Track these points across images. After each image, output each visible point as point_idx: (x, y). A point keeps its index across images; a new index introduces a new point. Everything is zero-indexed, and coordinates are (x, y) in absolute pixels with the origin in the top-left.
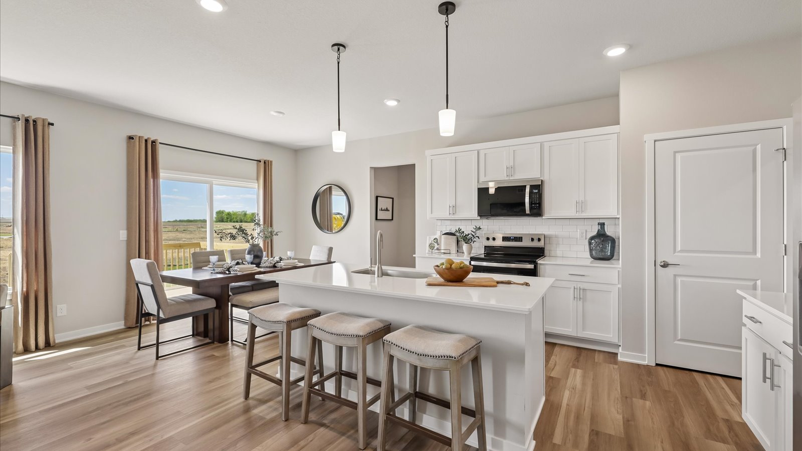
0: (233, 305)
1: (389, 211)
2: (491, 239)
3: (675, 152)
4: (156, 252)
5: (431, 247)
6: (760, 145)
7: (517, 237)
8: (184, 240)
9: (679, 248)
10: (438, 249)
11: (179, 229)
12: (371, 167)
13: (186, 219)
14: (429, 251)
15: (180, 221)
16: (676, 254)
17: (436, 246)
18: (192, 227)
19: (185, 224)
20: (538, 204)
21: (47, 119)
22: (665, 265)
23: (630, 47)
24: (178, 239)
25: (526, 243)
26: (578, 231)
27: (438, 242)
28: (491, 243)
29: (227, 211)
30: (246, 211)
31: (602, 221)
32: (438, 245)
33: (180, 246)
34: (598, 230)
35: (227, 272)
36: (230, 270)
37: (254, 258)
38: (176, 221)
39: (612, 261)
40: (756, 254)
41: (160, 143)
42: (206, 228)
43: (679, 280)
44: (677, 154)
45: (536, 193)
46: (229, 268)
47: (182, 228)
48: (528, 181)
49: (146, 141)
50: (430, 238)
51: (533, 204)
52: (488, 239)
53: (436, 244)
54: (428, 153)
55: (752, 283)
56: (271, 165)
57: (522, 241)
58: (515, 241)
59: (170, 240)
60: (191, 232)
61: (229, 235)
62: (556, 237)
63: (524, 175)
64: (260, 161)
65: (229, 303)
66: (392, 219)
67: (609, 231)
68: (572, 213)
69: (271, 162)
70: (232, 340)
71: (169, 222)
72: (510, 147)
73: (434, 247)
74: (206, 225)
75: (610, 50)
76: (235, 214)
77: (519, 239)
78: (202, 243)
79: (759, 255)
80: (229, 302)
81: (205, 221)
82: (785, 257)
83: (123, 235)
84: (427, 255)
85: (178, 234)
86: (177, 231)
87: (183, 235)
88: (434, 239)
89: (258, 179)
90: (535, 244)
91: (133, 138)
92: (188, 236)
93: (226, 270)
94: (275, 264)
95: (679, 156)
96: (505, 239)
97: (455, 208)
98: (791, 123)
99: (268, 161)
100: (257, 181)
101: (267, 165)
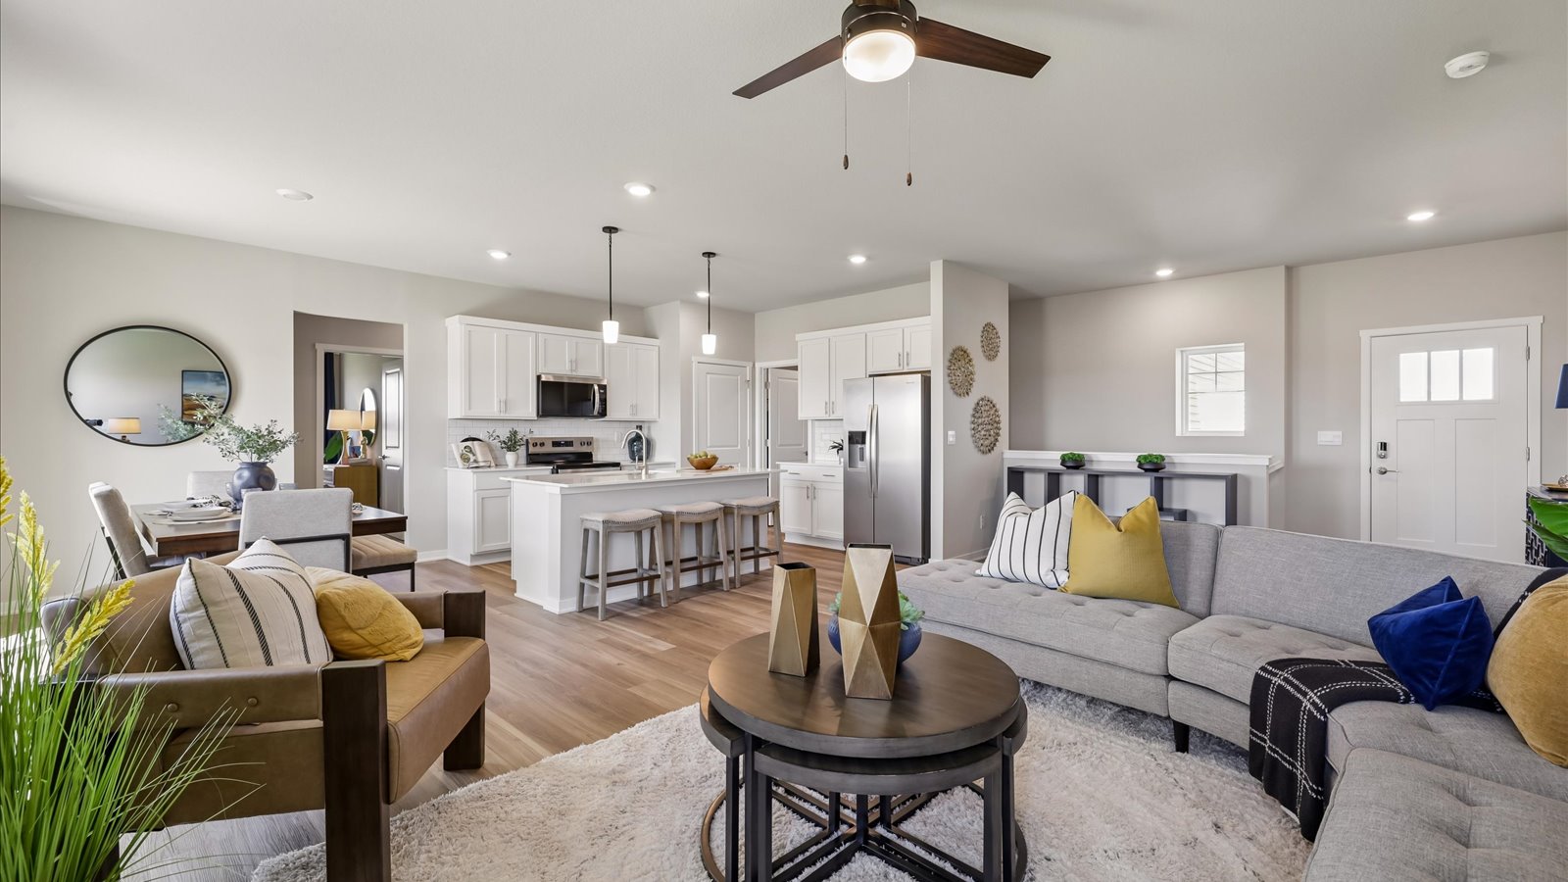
2: (537, 445)
3: (707, 373)
5: (465, 458)
6: (738, 376)
7: (568, 442)
14: (463, 465)
17: (471, 458)
20: (604, 405)
25: (576, 448)
26: (616, 434)
27: (473, 451)
28: (537, 448)
31: (639, 425)
32: (474, 455)
34: (637, 432)
44: (707, 375)
45: (603, 393)
48: (596, 380)
51: (601, 404)
52: (534, 445)
53: (471, 455)
54: (462, 319)
57: (572, 446)
58: (565, 446)
62: (604, 441)
67: (645, 434)
68: (625, 416)
72: (572, 338)
73: (468, 459)
75: (700, 292)
77: (568, 444)
79: (739, 447)
88: (466, 447)
90: (585, 448)
95: (709, 376)
96: (556, 444)
97: (506, 404)
98: (751, 364)
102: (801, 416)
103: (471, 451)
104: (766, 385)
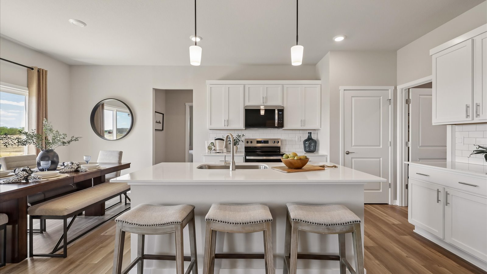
0: (32, 217)
1: (160, 123)
2: (249, 142)
3: (352, 97)
5: (210, 148)
6: (382, 97)
7: (265, 141)
9: (353, 144)
10: (214, 150)
12: (153, 88)
14: (208, 151)
16: (352, 147)
17: (213, 148)
20: (282, 120)
22: (348, 153)
23: (346, 37)
25: (270, 144)
26: (297, 137)
27: (214, 145)
28: (249, 145)
31: (310, 131)
32: (214, 147)
34: (308, 136)
35: (24, 181)
37: (51, 164)
39: (315, 153)
40: (380, 146)
43: (353, 160)
44: (352, 98)
45: (281, 114)
46: (27, 177)
48: (276, 106)
50: (208, 142)
51: (279, 120)
52: (248, 142)
53: (213, 147)
54: (208, 82)
55: (379, 160)
56: (46, 74)
57: (268, 143)
58: (264, 143)
62: (285, 140)
63: (274, 102)
64: (33, 69)
65: (28, 216)
66: (163, 130)
67: (314, 137)
68: (299, 127)
69: (46, 71)
70: (32, 255)
72: (265, 85)
73: (211, 149)
75: (337, 37)
77: (266, 142)
79: (381, 147)
80: (27, 214)
82: (390, 147)
84: (207, 154)
88: (211, 143)
89: (29, 86)
90: (276, 145)
93: (23, 179)
94: (77, 169)
95: (353, 99)
96: (258, 142)
97: (228, 122)
98: (393, 88)
99: (43, 70)
100: (27, 88)
101: (41, 74)
102: (436, 121)
103: (213, 145)
104: (408, 102)
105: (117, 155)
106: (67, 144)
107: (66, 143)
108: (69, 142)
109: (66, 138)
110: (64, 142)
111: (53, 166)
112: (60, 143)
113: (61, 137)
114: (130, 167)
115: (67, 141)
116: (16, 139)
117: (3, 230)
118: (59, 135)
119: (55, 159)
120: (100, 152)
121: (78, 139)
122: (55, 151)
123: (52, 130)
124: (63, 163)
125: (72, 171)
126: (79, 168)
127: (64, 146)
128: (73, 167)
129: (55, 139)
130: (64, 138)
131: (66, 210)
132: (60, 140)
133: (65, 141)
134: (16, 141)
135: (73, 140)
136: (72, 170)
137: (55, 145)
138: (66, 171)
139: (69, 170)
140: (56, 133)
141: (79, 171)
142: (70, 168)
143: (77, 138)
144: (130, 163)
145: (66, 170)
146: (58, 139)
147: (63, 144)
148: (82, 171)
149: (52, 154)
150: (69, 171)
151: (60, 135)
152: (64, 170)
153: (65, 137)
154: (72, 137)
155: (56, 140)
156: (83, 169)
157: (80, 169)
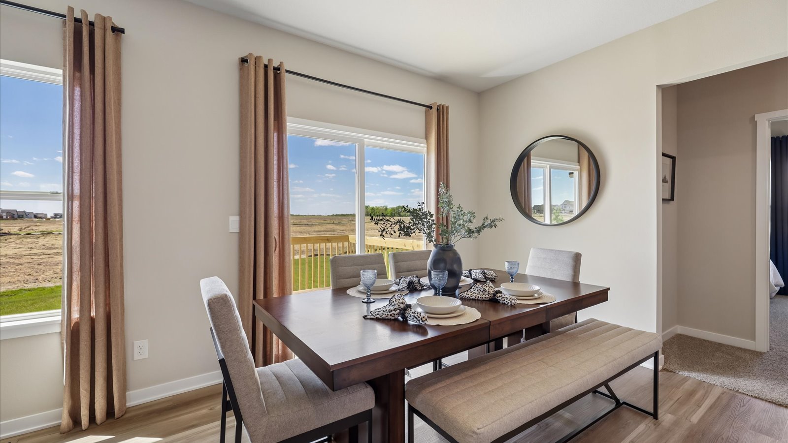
0: (413, 410)
1: (667, 181)
4: (281, 253)
8: (338, 231)
11: (335, 222)
12: (657, 86)
13: (340, 214)
15: (337, 215)
18: (345, 220)
19: (340, 217)
21: (110, 18)
24: (334, 231)
29: (371, 206)
30: (387, 206)
33: (328, 240)
35: (401, 319)
36: (407, 315)
37: (448, 278)
38: (333, 215)
41: (287, 71)
42: (355, 221)
46: (405, 309)
47: (337, 221)
49: (266, 66)
56: (447, 113)
59: (328, 231)
60: (344, 225)
61: (398, 226)
64: (431, 107)
66: (672, 199)
69: (447, 108)
71: (328, 216)
74: (355, 218)
76: (378, 209)
78: (350, 237)
81: (354, 215)
83: (234, 223)
85: (334, 226)
86: (333, 223)
87: (337, 227)
89: (427, 137)
91: (247, 61)
92: (342, 228)
94: (494, 295)
99: (443, 106)
100: (425, 140)
101: (441, 113)
105: (570, 262)
106: (476, 234)
107: (473, 232)
108: (479, 231)
109: (474, 221)
110: (470, 230)
111: (453, 282)
112: (463, 231)
113: (465, 218)
114: (607, 300)
115: (476, 228)
116: (398, 222)
117: (368, 422)
118: (462, 214)
119: (455, 267)
120: (532, 251)
121: (496, 223)
122: (455, 248)
123: (452, 204)
124: (470, 271)
125: (484, 299)
126: (499, 295)
127: (470, 238)
128: (487, 289)
129: (456, 222)
130: (470, 221)
131: (474, 435)
132: (464, 226)
133: (472, 227)
134: (397, 227)
135: (486, 224)
136: (484, 296)
137: (455, 236)
138: (474, 297)
139: (480, 296)
140: (458, 211)
141: (499, 302)
142: (482, 290)
143: (494, 221)
144: (609, 289)
145: (475, 295)
146: (461, 222)
147: (469, 233)
148: (505, 304)
149: (451, 254)
150: (479, 299)
151: (464, 215)
152: (470, 294)
153: (472, 218)
154: (484, 220)
155: (456, 225)
156: (507, 298)
157: (500, 298)
